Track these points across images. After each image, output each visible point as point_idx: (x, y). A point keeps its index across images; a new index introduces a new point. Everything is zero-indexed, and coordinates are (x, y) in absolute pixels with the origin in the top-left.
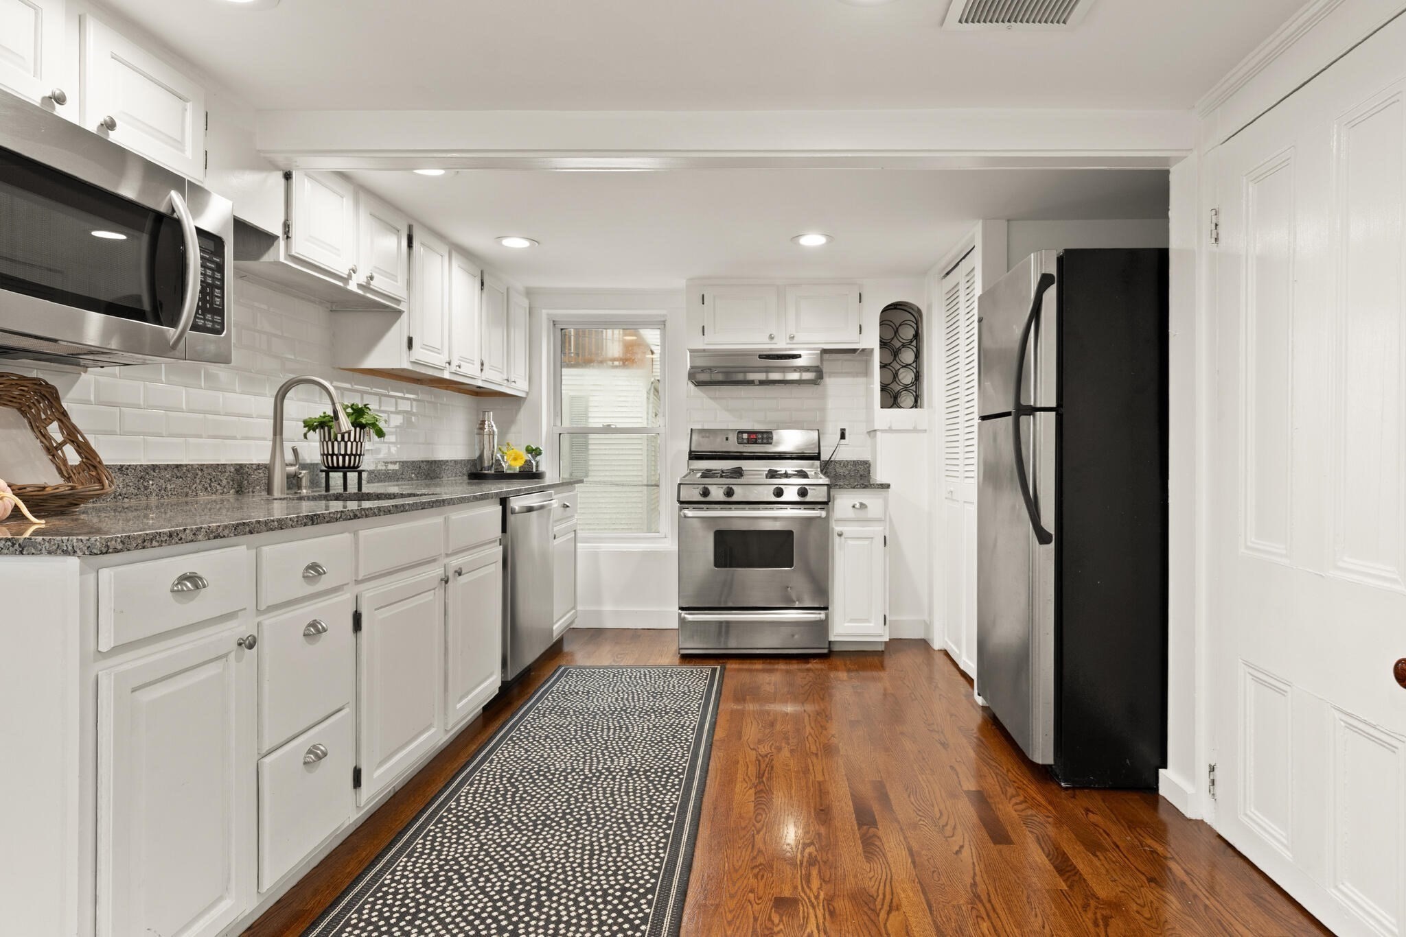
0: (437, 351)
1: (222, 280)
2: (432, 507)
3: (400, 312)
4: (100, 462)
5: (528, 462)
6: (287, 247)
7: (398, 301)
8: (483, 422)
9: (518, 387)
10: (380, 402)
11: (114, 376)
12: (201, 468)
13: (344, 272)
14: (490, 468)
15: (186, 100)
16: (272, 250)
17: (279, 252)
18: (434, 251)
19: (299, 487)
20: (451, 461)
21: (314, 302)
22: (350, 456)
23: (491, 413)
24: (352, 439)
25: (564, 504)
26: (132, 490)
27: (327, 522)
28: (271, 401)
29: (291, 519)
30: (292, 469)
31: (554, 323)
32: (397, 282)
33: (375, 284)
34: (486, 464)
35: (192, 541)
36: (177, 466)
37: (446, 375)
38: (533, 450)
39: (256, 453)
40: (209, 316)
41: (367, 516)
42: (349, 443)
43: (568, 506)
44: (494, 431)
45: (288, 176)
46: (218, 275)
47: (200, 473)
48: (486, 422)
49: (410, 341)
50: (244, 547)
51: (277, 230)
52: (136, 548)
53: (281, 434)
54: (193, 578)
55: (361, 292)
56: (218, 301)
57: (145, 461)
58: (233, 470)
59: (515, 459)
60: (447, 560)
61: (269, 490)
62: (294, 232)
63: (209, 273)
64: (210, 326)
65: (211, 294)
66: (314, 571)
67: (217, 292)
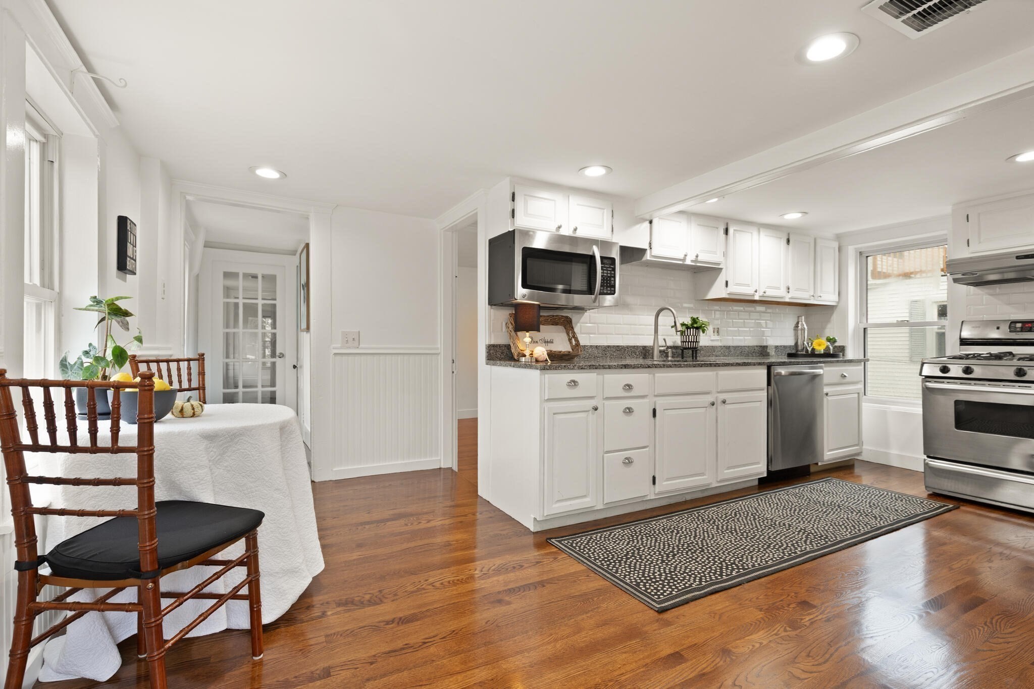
0: (748, 285)
1: (615, 274)
3: (721, 269)
4: (579, 344)
5: (828, 347)
6: (651, 252)
7: (719, 264)
8: (798, 323)
9: (828, 297)
10: (738, 315)
11: (595, 313)
12: (628, 347)
13: (682, 257)
14: (802, 350)
15: (604, 209)
16: (645, 255)
17: (648, 257)
18: (748, 232)
19: (667, 356)
20: (781, 346)
21: (684, 270)
22: (691, 342)
23: (803, 317)
24: (692, 334)
25: (843, 374)
26: (600, 355)
28: (653, 318)
29: (614, 365)
30: (662, 348)
31: (861, 253)
32: (716, 254)
33: (700, 259)
34: (800, 348)
35: (572, 369)
36: (618, 346)
37: (757, 298)
38: (831, 339)
39: (648, 341)
40: (609, 289)
41: (656, 367)
42: (690, 336)
43: (845, 376)
44: (804, 328)
45: (651, 222)
46: (613, 272)
47: (627, 349)
48: (800, 323)
49: (727, 282)
51: (646, 246)
53: (657, 333)
54: (574, 381)
55: (693, 264)
56: (613, 282)
57: (606, 344)
58: (641, 348)
59: (820, 345)
60: (718, 395)
61: (653, 358)
62: (653, 246)
63: (609, 272)
64: (609, 292)
65: (610, 280)
66: (629, 387)
67: (612, 279)
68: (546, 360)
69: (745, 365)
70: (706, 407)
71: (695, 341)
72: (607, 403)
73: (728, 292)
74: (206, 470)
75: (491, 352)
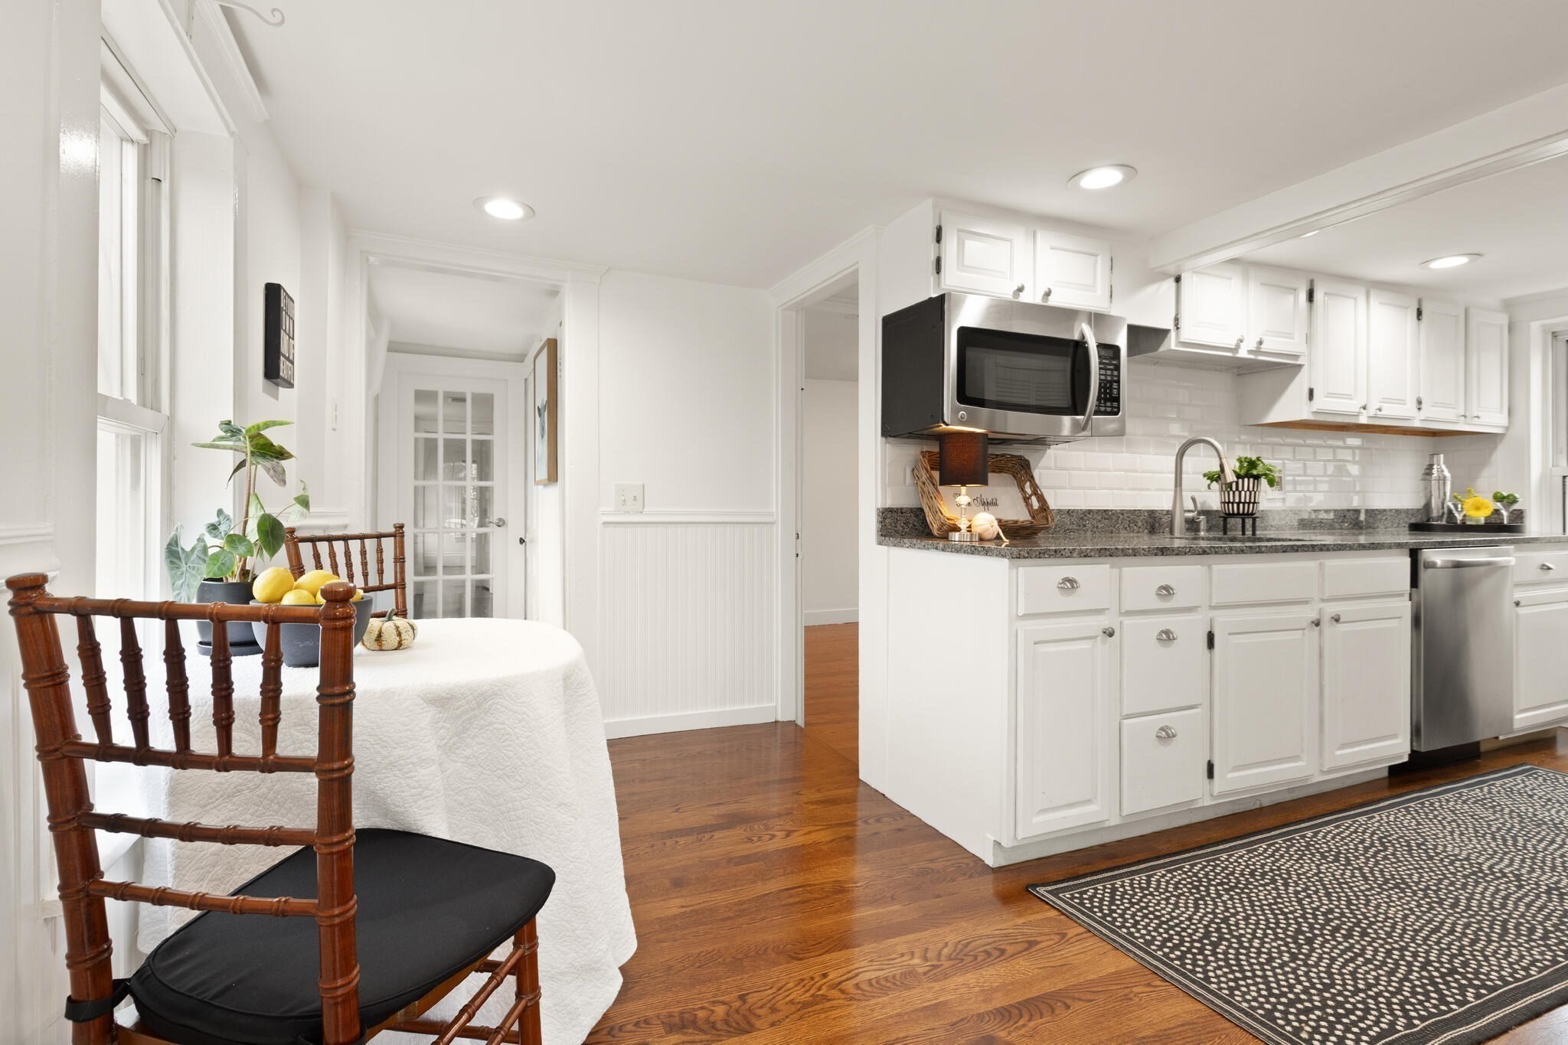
0: (1349, 397)
1: (1119, 376)
2: (1297, 551)
3: (1300, 366)
4: (1048, 507)
5: (1497, 512)
6: (1178, 336)
7: (1296, 357)
8: (1430, 467)
9: (1490, 418)
11: (1065, 449)
12: (1122, 512)
13: (1232, 344)
14: (1441, 517)
15: (1097, 255)
16: (1166, 340)
17: (1171, 343)
18: (1347, 297)
19: (1198, 530)
20: (1391, 510)
21: (1221, 371)
22: (1244, 503)
23: (1442, 456)
24: (1246, 489)
25: (1544, 565)
26: (1075, 527)
27: (1176, 555)
28: (1172, 460)
29: (1143, 549)
30: (1190, 515)
31: (1555, 335)
32: (1293, 338)
33: (1265, 347)
34: (1435, 514)
35: (1069, 557)
36: (1105, 511)
37: (1363, 420)
38: (1504, 498)
39: (1162, 502)
40: (1109, 404)
41: (1216, 553)
42: (1243, 493)
43: (1549, 568)
44: (1445, 477)
45: (1178, 280)
46: (1116, 373)
47: (1121, 517)
48: (1435, 467)
49: (1311, 392)
50: (1108, 566)
51: (1169, 325)
52: (1035, 557)
53: (1181, 485)
54: (1071, 581)
55: (1252, 357)
56: (1115, 391)
57: (1084, 507)
58: (1146, 514)
59: (1478, 508)
60: (1322, 605)
61: (1172, 532)
62: (1183, 324)
63: (1109, 372)
64: (1109, 409)
65: (1111, 388)
66: (1166, 591)
67: (1115, 385)
68: (998, 537)
69: (1374, 549)
70: (1303, 629)
71: (1252, 501)
72: (1128, 621)
73: (1314, 410)
74: (433, 768)
75: (887, 521)
